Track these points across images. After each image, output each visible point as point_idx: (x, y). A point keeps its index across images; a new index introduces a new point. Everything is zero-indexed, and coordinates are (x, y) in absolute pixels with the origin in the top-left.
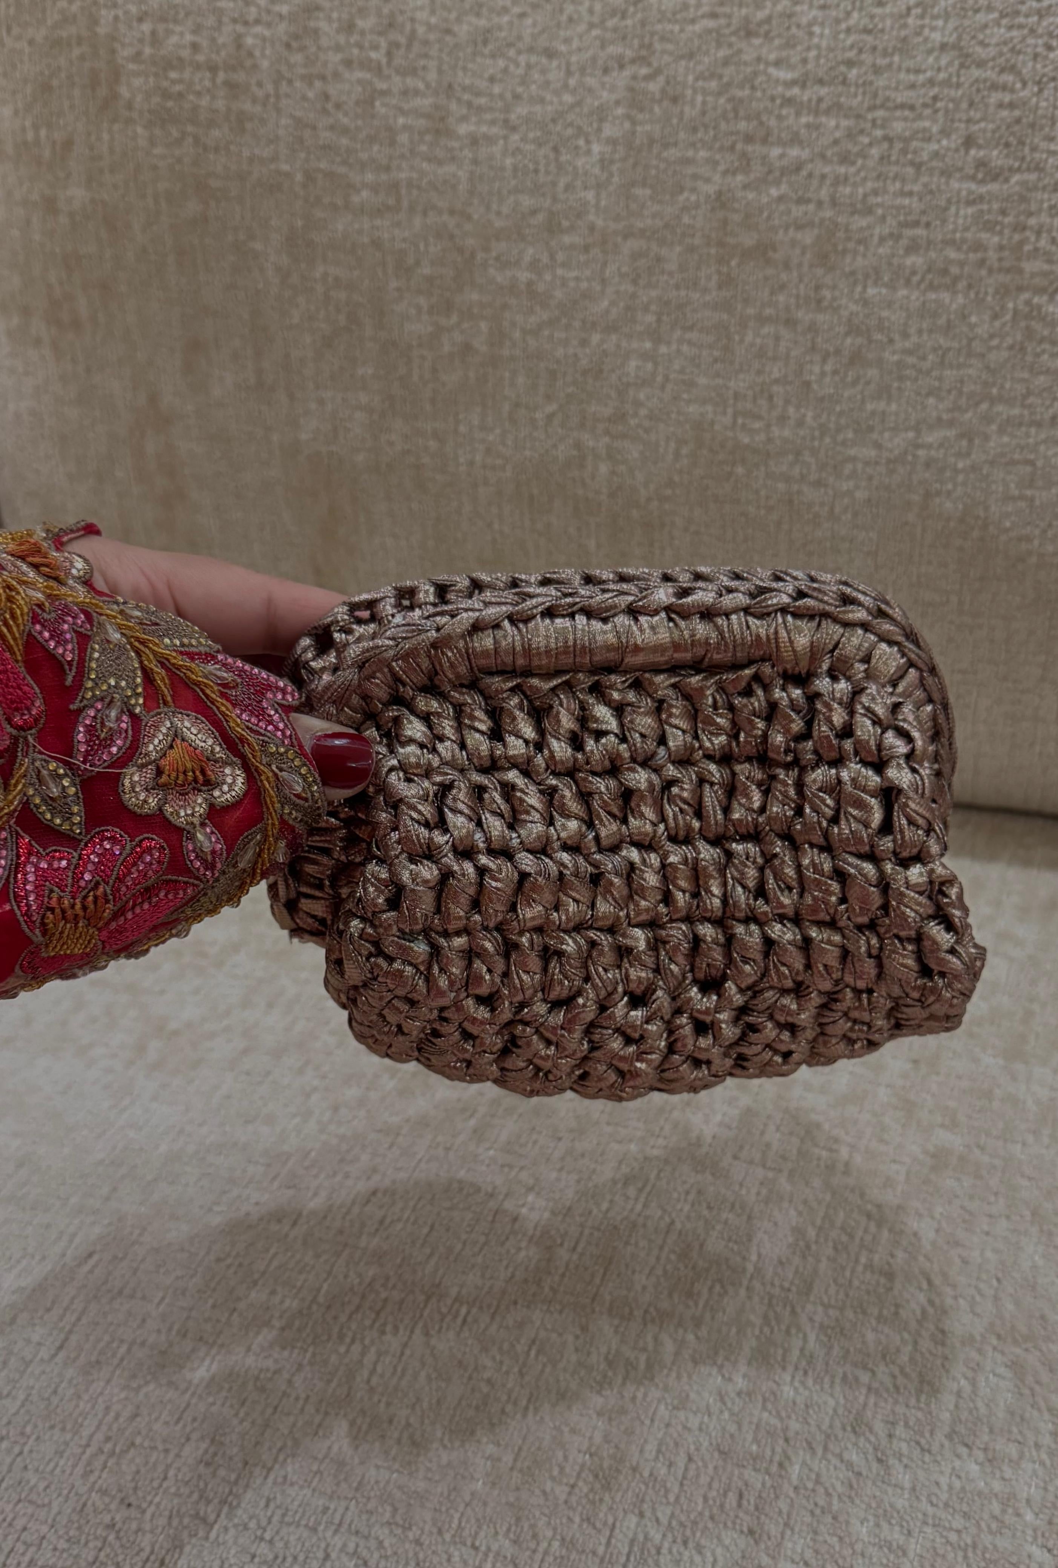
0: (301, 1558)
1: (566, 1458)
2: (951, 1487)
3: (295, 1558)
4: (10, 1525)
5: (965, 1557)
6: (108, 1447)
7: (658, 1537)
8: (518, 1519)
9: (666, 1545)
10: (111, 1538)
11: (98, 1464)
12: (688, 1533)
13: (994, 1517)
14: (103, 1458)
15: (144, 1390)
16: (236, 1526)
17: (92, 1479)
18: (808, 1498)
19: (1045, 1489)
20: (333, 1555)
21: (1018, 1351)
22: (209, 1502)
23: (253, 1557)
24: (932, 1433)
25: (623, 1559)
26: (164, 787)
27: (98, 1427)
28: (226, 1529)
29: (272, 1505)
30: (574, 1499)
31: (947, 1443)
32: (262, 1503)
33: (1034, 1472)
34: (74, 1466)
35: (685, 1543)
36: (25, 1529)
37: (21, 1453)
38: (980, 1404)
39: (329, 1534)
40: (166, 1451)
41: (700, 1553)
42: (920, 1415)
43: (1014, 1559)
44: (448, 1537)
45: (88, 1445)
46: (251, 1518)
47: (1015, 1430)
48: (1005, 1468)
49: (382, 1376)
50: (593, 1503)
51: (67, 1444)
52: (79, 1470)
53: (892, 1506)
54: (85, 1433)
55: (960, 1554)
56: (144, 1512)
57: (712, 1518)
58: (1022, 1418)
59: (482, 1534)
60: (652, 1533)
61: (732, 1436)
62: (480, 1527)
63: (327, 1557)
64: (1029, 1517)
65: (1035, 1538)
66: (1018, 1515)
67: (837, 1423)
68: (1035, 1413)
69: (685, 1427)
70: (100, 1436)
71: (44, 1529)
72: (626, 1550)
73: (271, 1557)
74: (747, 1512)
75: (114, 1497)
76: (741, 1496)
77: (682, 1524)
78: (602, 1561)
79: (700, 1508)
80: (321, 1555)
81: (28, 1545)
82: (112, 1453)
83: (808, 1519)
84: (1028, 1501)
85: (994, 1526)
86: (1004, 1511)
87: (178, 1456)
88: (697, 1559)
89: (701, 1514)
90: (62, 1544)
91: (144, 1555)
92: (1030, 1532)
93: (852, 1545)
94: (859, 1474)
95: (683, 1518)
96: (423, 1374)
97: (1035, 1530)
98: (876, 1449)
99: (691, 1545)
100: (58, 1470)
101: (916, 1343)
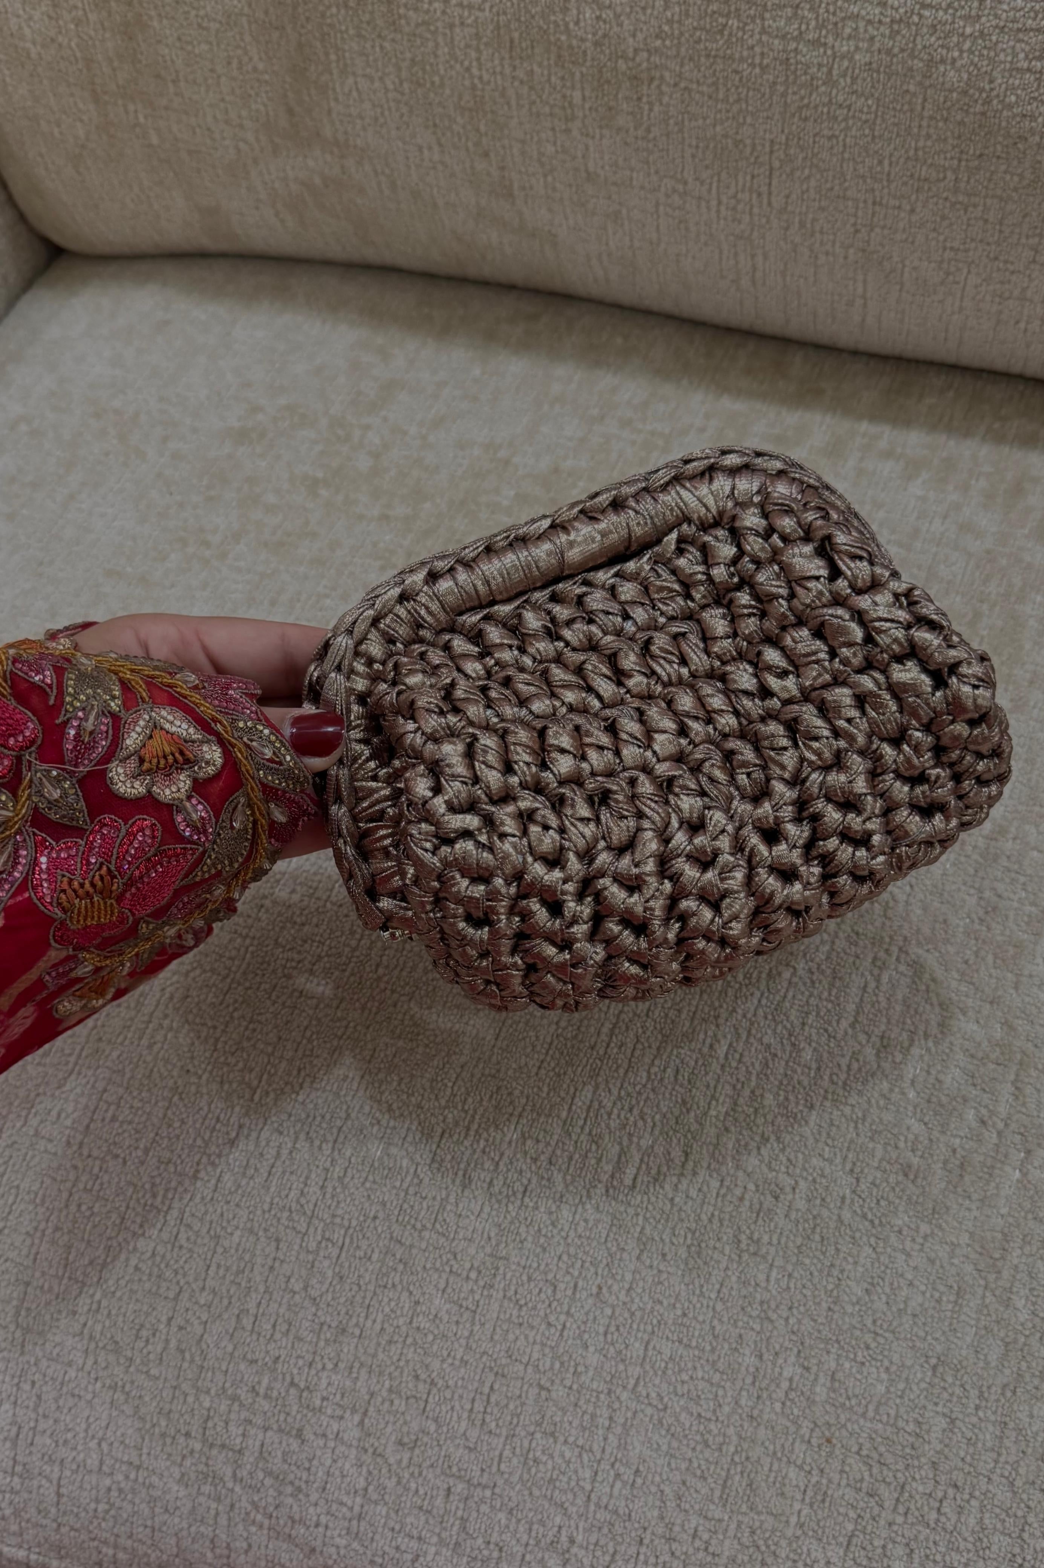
0: (328, 1116)
1: (537, 1037)
2: (849, 1067)
3: (323, 1117)
4: (93, 1087)
5: (856, 1127)
6: (166, 1023)
7: (610, 1105)
8: (499, 1088)
9: (616, 1111)
10: (176, 1098)
11: (159, 1038)
12: (634, 1102)
13: (883, 1096)
14: (163, 1032)
15: (192, 975)
16: (274, 1090)
17: (156, 1048)
18: (731, 1075)
19: (928, 1073)
20: (353, 1115)
21: (920, 951)
22: (251, 1070)
23: (290, 1115)
24: (838, 1022)
25: (581, 1122)
26: (149, 771)
27: (157, 1006)
28: (267, 1093)
29: (303, 1073)
30: (543, 1071)
31: (850, 1031)
32: (295, 1072)
33: (921, 1056)
34: (140, 1038)
35: (631, 1110)
36: (105, 1090)
37: (95, 1027)
38: (881, 999)
39: (349, 1098)
40: (215, 1027)
41: (642, 1118)
42: (830, 1006)
43: (895, 1131)
44: (443, 1102)
45: (150, 1022)
46: (286, 1084)
47: (909, 1021)
48: (896, 1054)
49: (387, 967)
50: (559, 1075)
51: (132, 1019)
52: (145, 1042)
53: (799, 1083)
54: (146, 1010)
55: (852, 1125)
56: (200, 1077)
57: (653, 1090)
58: (916, 1012)
59: (470, 1100)
60: (605, 1101)
61: (673, 1022)
62: (468, 1094)
63: (348, 1116)
64: (912, 1095)
65: (915, 1113)
66: (903, 1094)
67: (760, 1012)
68: (928, 1007)
69: (635, 1014)
70: (159, 1014)
71: (121, 1091)
72: (583, 1116)
73: (303, 1116)
74: (681, 1086)
75: (174, 1065)
76: (677, 1071)
77: (629, 1095)
78: (565, 1123)
79: (644, 1081)
80: (343, 1115)
81: (109, 1104)
82: (171, 1029)
83: (730, 1092)
84: (913, 1082)
85: (882, 1103)
86: (891, 1090)
87: (223, 1031)
88: (640, 1123)
89: (644, 1086)
90: (137, 1104)
91: (202, 1113)
92: (911, 1108)
93: (765, 1116)
94: (775, 1055)
95: (630, 1089)
96: (421, 965)
97: (915, 1107)
98: (790, 1035)
99: (636, 1112)
100: (127, 1042)
101: (833, 943)
